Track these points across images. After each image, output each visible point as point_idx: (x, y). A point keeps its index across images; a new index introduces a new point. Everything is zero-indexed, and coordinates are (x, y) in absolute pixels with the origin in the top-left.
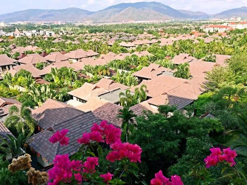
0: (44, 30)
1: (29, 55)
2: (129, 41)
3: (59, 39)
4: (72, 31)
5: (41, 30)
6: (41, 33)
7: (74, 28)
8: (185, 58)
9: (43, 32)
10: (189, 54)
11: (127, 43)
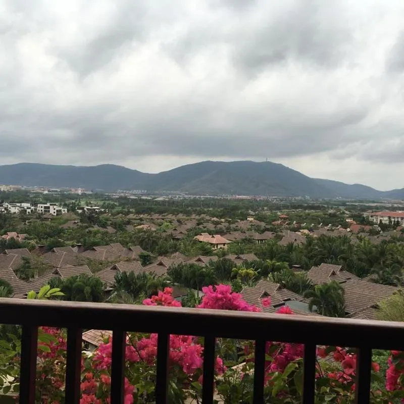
0: (46, 204)
1: (9, 250)
2: (217, 233)
3: (75, 223)
4: (103, 207)
5: (41, 203)
6: (40, 209)
7: (107, 202)
8: (334, 274)
9: (45, 207)
10: (341, 267)
11: (213, 237)
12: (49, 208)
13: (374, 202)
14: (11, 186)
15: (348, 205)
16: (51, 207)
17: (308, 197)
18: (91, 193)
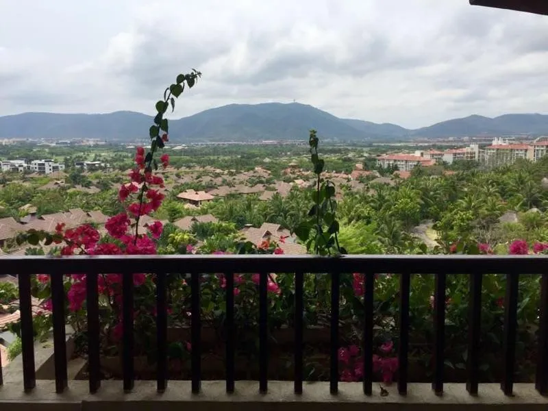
0: (41, 160)
5: (35, 160)
6: (34, 166)
8: (268, 234)
9: (39, 164)
10: (279, 225)
11: (197, 194)
12: (44, 164)
13: (400, 142)
14: (14, 139)
15: (374, 146)
16: (46, 164)
17: (336, 139)
18: (103, 143)
